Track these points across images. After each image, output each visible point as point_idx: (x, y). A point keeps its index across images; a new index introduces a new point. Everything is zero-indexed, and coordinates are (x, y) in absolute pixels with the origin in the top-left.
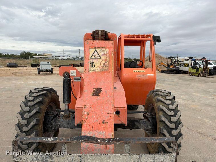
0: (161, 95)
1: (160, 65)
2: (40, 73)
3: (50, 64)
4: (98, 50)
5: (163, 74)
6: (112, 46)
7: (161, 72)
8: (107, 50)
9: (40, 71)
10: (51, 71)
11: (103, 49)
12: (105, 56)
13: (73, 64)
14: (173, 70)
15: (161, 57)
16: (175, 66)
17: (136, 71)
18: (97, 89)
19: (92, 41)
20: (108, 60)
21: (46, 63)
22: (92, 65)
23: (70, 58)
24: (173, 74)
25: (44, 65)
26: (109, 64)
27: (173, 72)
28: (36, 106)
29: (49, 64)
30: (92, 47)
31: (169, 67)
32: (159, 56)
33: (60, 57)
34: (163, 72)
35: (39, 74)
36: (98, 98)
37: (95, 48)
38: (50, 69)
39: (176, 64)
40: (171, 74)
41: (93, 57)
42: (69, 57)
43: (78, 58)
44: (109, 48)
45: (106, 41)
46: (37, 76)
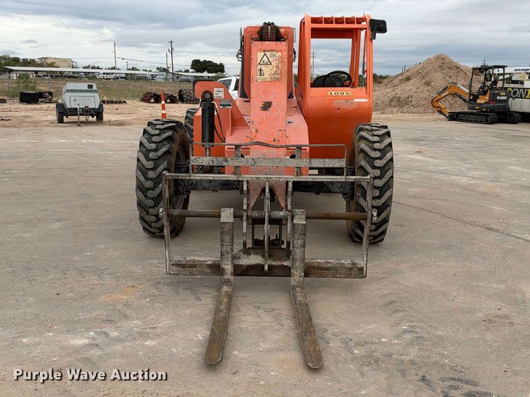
0: (367, 130)
1: (447, 93)
2: (65, 119)
3: (96, 91)
4: (268, 54)
5: (455, 125)
6: (286, 48)
7: (448, 117)
8: (279, 54)
9: (63, 113)
10: (98, 113)
11: (274, 53)
12: (277, 61)
14: (487, 111)
15: (457, 67)
16: (493, 98)
17: (333, 93)
18: (266, 103)
19: (260, 42)
20: (280, 67)
21: (84, 86)
22: (261, 73)
23: (136, 72)
24: (487, 122)
25: (76, 94)
26: (281, 72)
27: (487, 116)
28: (165, 143)
29: (93, 91)
30: (261, 50)
31: (476, 101)
32: (451, 62)
33: (101, 71)
34: (454, 117)
35: (61, 121)
36: (267, 113)
37: (264, 51)
38: (97, 107)
39: (496, 89)
40: (481, 122)
41: (262, 63)
42: (133, 69)
43: (164, 73)
44: (281, 51)
45: (278, 42)
46: (56, 126)
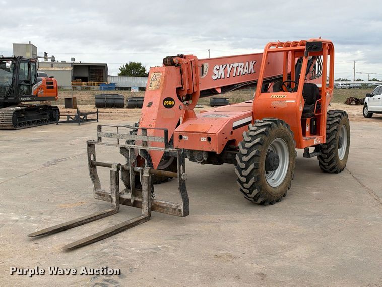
8: (161, 74)
12: (159, 78)
13: (356, 99)
17: (274, 96)
18: (150, 103)
20: (160, 81)
22: (151, 85)
26: (160, 85)
36: (150, 108)
37: (155, 72)
41: (152, 79)
